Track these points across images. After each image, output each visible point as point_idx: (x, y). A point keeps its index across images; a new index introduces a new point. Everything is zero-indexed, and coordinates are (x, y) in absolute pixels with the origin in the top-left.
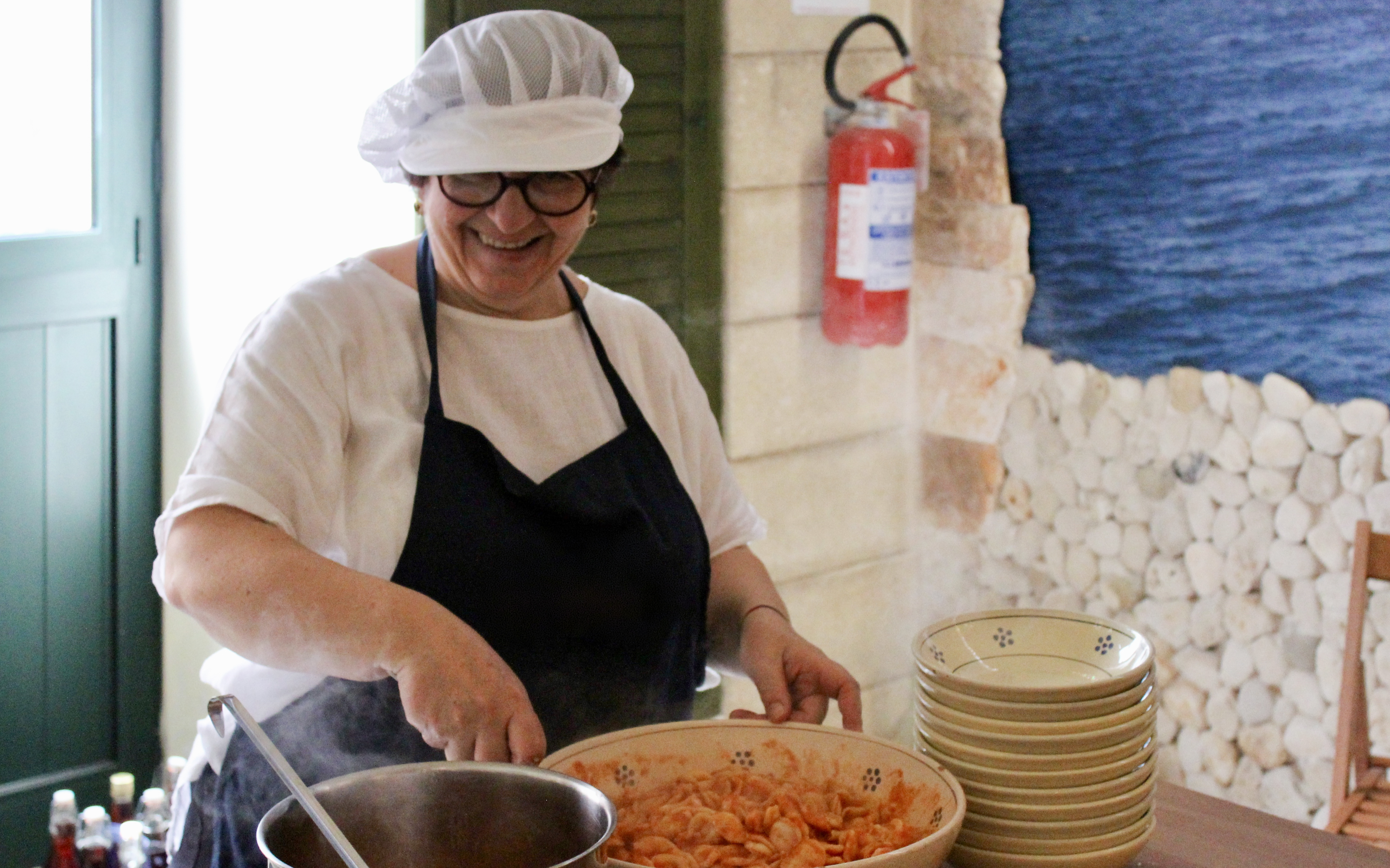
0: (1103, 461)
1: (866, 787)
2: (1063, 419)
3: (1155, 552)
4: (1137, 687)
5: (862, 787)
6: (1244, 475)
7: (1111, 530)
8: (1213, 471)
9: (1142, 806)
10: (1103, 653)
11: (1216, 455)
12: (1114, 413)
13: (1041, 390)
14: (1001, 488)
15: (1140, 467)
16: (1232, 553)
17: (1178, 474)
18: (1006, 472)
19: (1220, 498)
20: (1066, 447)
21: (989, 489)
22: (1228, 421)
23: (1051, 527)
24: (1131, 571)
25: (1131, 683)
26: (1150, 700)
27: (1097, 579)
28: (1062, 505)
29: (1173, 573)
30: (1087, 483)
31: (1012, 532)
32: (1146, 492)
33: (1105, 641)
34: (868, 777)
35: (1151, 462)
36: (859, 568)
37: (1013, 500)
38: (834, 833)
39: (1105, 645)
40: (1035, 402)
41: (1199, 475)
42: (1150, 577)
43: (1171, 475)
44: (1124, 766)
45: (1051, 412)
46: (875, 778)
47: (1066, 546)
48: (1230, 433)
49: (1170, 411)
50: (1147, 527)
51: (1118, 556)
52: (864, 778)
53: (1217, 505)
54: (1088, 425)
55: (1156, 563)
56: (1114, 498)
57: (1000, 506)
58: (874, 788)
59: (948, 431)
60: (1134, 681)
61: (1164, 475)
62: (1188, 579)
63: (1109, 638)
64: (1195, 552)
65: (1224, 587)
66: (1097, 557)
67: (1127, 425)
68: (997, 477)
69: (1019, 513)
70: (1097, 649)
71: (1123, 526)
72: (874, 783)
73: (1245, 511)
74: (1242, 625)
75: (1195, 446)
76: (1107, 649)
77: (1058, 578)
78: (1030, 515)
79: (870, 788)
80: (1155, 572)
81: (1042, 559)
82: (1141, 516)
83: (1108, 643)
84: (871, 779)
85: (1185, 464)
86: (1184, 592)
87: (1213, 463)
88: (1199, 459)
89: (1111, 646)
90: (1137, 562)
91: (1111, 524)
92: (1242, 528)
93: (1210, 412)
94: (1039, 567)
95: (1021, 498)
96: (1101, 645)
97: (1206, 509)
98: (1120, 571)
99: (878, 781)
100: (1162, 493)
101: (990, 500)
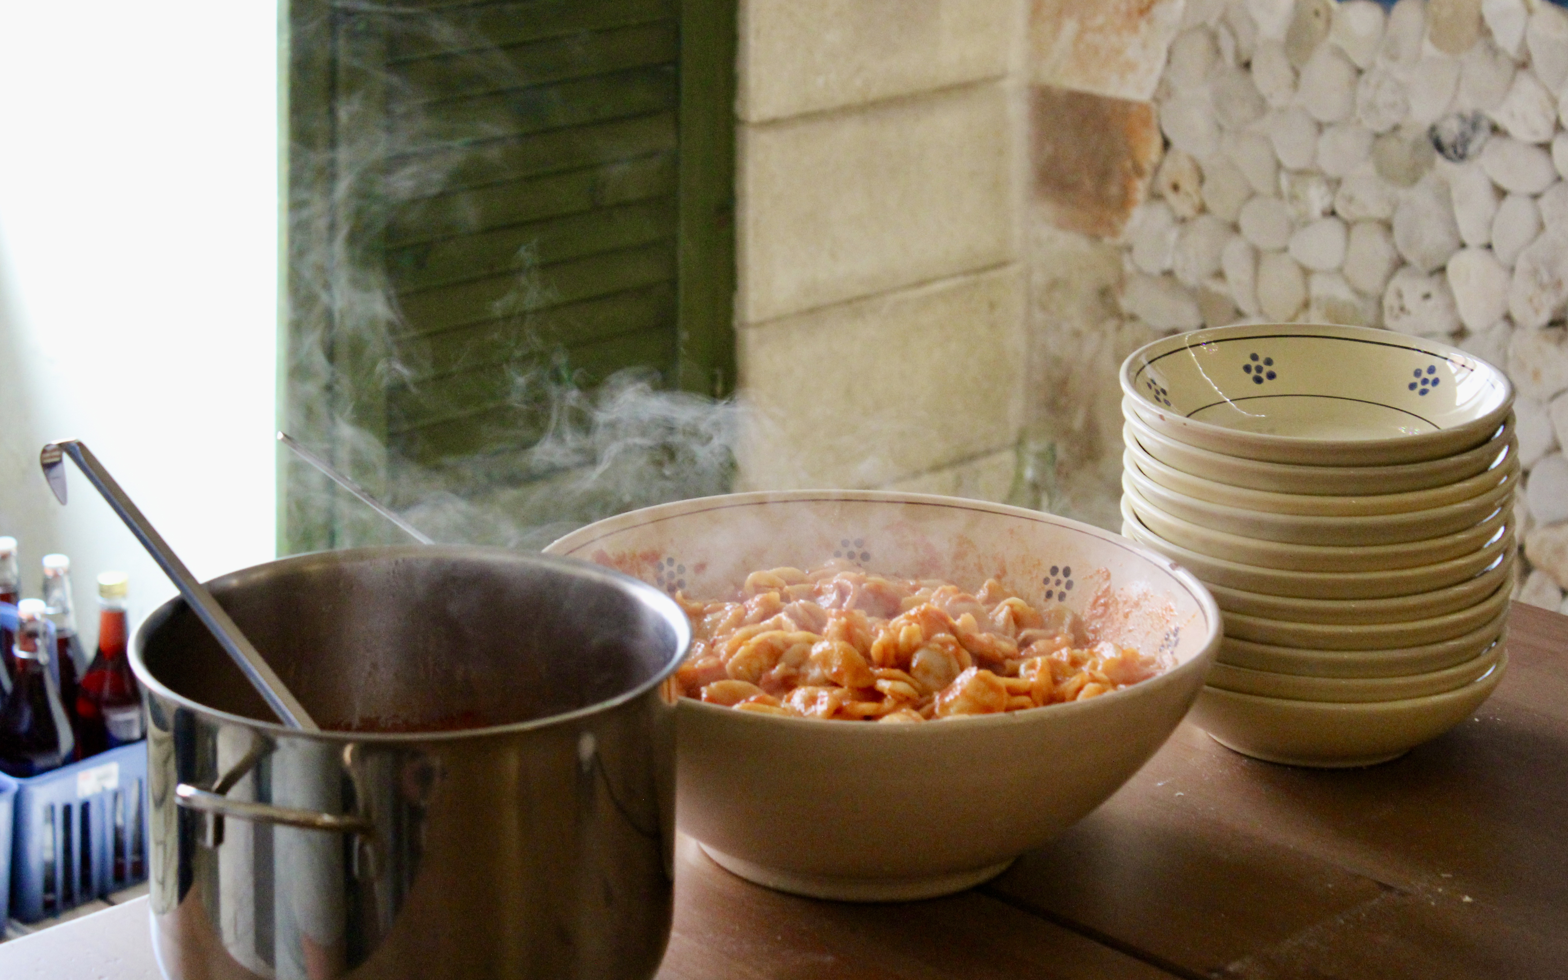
0: (1320, 127)
1: (1049, 595)
2: (1255, 66)
3: (1401, 263)
4: (1485, 447)
5: (1043, 594)
6: (1545, 147)
7: (1332, 230)
8: (1495, 141)
9: (1488, 631)
10: (1423, 392)
11: (1501, 118)
12: (1339, 53)
13: (1224, 20)
14: (1157, 169)
15: (1378, 136)
16: (1522, 265)
17: (1439, 146)
18: (1166, 144)
19: (1504, 184)
20: (1261, 106)
21: (1139, 171)
22: (1523, 64)
23: (1235, 228)
24: (1359, 293)
25: (1475, 439)
26: (1504, 467)
27: (1306, 305)
28: (1252, 195)
29: (1427, 296)
30: (1291, 161)
31: (1172, 236)
32: (1385, 172)
33: (1425, 375)
34: (1053, 579)
35: (1396, 128)
36: (939, 286)
37: (1176, 188)
38: (1009, 663)
39: (1425, 381)
40: (1214, 37)
41: (1472, 148)
42: (1390, 300)
43: (1429, 146)
44: (1460, 568)
45: (1237, 53)
46: (1064, 580)
47: (1257, 255)
48: (1525, 84)
49: (1429, 49)
50: (1388, 227)
51: (1340, 270)
52: (1046, 581)
53: (1501, 193)
54: (1297, 73)
55: (1400, 281)
56: (1334, 184)
57: (1155, 196)
58: (1062, 596)
59: (1076, 83)
60: (1481, 436)
61: (1416, 146)
62: (1452, 306)
63: (1431, 370)
64: (1460, 264)
65: (1508, 318)
66: (1306, 272)
67: (1359, 72)
68: (1152, 152)
69: (1184, 206)
70: (1412, 386)
71: (1348, 226)
72: (1062, 588)
73: (1543, 202)
74: (1536, 375)
75: (1467, 104)
76: (1428, 386)
77: (1245, 306)
78: (1203, 209)
79: (1055, 597)
80: (1400, 295)
81: (1219, 275)
82: (1379, 210)
83: (1431, 378)
84: (1058, 583)
85: (1450, 131)
86: (1445, 325)
87: (1495, 129)
88: (1474, 123)
89: (1436, 382)
90: (1370, 282)
91: (1331, 222)
92: (1541, 227)
93: (1493, 51)
94: (1215, 286)
95: (1188, 184)
96: (1418, 381)
97: (1483, 197)
98: (1343, 294)
99: (1069, 585)
100: (1413, 177)
101: (1140, 187)
